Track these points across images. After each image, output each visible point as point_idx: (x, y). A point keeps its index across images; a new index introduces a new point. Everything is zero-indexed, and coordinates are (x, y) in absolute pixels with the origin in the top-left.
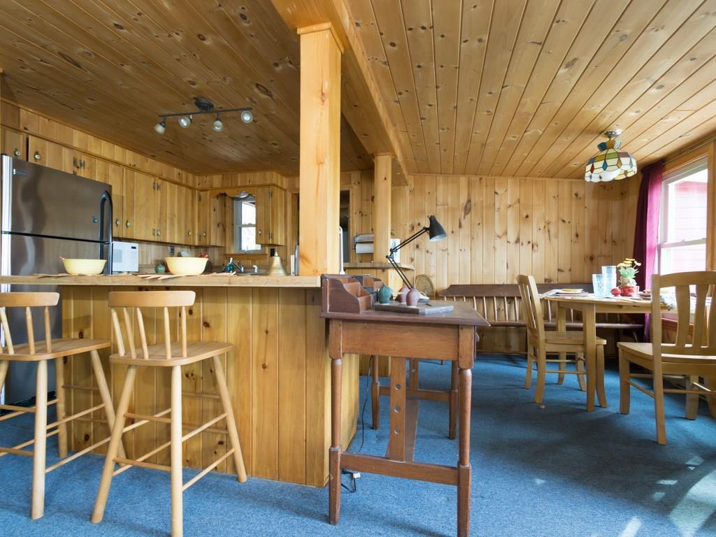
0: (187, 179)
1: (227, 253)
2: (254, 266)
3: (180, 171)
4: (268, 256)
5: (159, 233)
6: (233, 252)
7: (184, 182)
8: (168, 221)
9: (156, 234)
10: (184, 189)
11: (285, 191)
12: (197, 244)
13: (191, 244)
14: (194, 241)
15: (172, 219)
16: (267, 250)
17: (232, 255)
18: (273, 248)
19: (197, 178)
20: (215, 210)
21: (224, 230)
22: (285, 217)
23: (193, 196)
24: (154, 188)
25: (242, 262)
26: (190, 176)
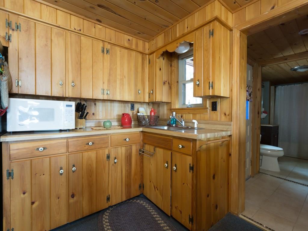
0: (137, 45)
1: (173, 107)
2: (194, 121)
3: (130, 38)
4: (208, 110)
5: (108, 93)
6: (177, 107)
7: (134, 47)
8: (118, 82)
9: (105, 93)
10: (134, 53)
11: (231, 30)
12: (147, 100)
13: (142, 101)
14: (144, 99)
15: (122, 80)
16: (208, 104)
17: (175, 110)
18: (215, 101)
19: (147, 44)
20: (160, 69)
21: (170, 88)
22: (231, 63)
23: (143, 59)
24: (103, 51)
25: (184, 115)
26: (141, 43)
